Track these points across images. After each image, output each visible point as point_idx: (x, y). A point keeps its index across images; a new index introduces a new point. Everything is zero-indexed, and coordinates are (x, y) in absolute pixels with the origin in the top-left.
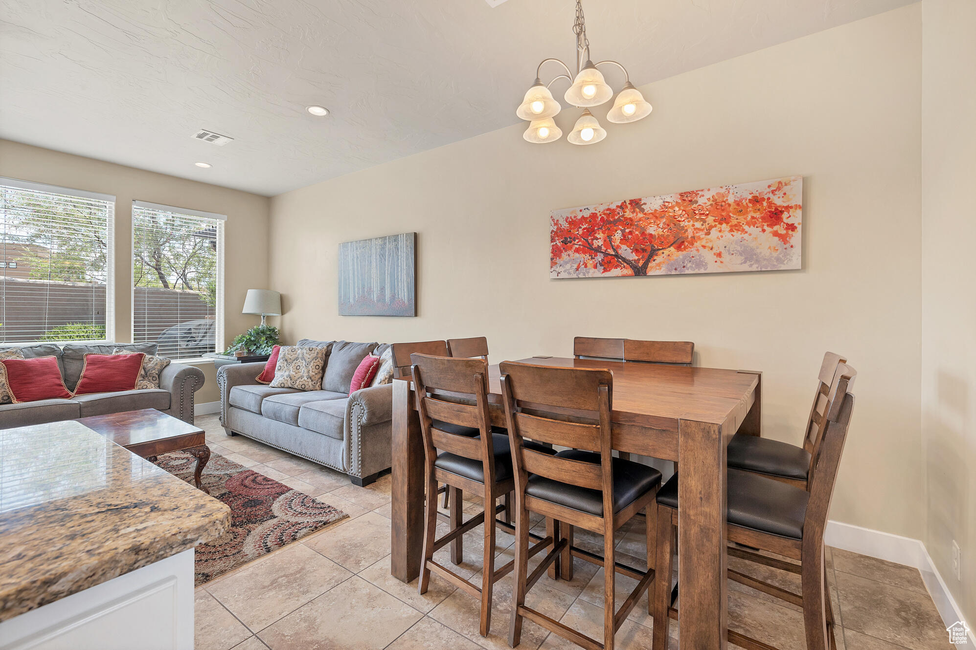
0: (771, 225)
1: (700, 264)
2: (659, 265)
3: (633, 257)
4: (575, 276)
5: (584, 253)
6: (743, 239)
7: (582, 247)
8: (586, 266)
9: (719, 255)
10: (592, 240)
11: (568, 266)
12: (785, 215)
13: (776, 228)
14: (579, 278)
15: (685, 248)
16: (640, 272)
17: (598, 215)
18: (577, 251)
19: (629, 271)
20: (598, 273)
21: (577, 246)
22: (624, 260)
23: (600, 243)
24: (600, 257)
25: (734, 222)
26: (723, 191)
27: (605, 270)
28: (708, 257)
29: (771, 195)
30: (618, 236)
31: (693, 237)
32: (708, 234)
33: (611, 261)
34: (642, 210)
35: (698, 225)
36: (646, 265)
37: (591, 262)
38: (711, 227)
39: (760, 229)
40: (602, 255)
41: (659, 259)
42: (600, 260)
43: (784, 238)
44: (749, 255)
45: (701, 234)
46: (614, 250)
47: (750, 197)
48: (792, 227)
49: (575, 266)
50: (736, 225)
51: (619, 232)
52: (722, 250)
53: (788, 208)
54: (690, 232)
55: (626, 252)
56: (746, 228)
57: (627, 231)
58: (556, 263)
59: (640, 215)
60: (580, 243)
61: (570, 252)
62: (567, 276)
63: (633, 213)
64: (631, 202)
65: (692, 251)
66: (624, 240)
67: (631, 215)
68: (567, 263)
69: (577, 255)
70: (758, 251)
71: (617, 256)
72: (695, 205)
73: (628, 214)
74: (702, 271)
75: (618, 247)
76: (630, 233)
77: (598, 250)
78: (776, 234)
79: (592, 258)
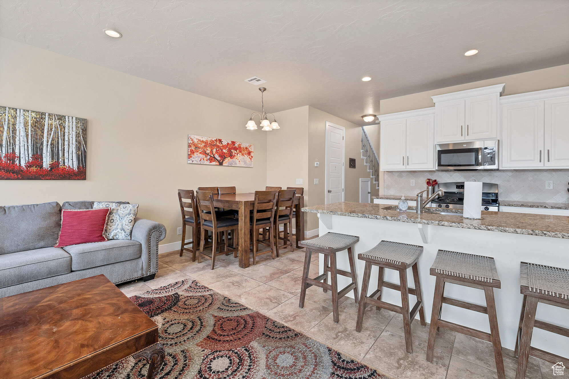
0: (249, 156)
1: (236, 164)
2: (226, 162)
3: (219, 159)
4: (199, 163)
5: (203, 154)
6: (244, 158)
7: (202, 152)
8: (204, 160)
9: (239, 161)
10: (206, 150)
11: (197, 159)
12: (251, 154)
13: (250, 156)
14: (201, 164)
15: (232, 158)
16: (221, 164)
17: (208, 141)
18: (200, 153)
19: (218, 163)
20: (208, 163)
21: (201, 151)
22: (216, 159)
23: (209, 152)
24: (209, 157)
25: (242, 153)
26: (240, 144)
27: (210, 162)
28: (237, 161)
29: (249, 148)
30: (214, 150)
31: (234, 155)
32: (237, 155)
33: (212, 159)
34: (222, 144)
35: (235, 152)
36: (222, 162)
37: (206, 158)
38: (238, 153)
39: (247, 156)
40: (209, 156)
41: (226, 160)
42: (209, 158)
43: (251, 159)
44: (245, 162)
45: (236, 155)
46: (213, 155)
47: (245, 147)
48: (252, 157)
49: (200, 159)
50: (243, 154)
51: (215, 149)
52: (240, 160)
53: (251, 152)
54: (233, 154)
55: (217, 156)
56: (245, 155)
57: (217, 149)
58: (192, 157)
59: (221, 145)
60: (201, 150)
61: (197, 153)
62: (196, 163)
63: (219, 143)
64: (219, 140)
65: (234, 160)
66: (217, 152)
67: (219, 144)
68: (196, 157)
69: (200, 155)
70: (247, 162)
71: (214, 157)
72: (235, 146)
73: (218, 144)
74: (236, 166)
75: (215, 154)
76: (219, 150)
77: (208, 154)
78: (250, 158)
79: (206, 157)
